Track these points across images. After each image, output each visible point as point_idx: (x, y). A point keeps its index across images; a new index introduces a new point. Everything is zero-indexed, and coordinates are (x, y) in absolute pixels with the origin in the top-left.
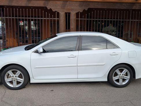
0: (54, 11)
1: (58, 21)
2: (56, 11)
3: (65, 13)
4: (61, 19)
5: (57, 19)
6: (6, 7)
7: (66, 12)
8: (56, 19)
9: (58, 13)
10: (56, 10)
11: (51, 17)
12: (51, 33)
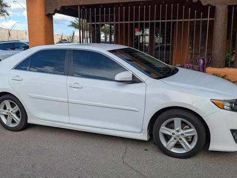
0: (204, 4)
1: (212, 23)
2: (208, 5)
3: (228, 6)
4: (218, 19)
5: (211, 19)
6: (121, 5)
7: (230, 4)
8: (208, 19)
9: (213, 9)
10: (209, 2)
11: (199, 17)
12: (190, 47)
